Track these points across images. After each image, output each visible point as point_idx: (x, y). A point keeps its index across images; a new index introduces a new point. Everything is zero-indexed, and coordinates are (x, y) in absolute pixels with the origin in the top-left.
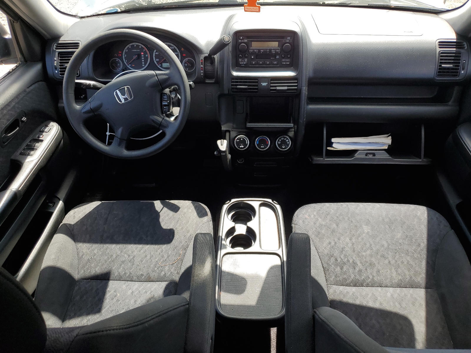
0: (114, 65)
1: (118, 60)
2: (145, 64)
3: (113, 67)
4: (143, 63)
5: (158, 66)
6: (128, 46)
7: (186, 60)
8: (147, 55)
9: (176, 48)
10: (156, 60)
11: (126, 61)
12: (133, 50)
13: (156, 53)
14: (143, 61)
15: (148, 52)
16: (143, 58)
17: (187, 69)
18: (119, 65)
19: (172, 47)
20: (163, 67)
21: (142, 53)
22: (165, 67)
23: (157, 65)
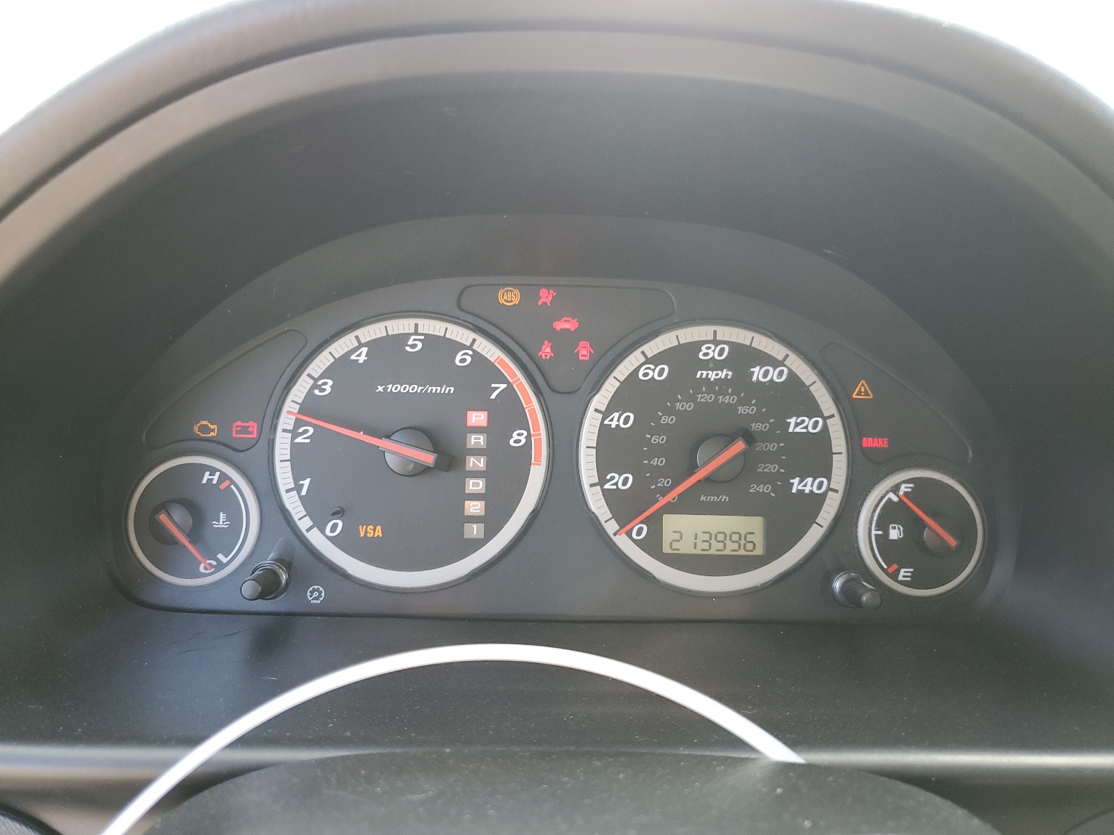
0: (174, 522)
1: (215, 470)
2: (493, 523)
3: (159, 542)
4: (474, 508)
5: (623, 542)
6: (340, 347)
7: (895, 489)
8: (518, 438)
9: (807, 375)
10: (602, 481)
11: (298, 488)
12: (385, 384)
13: (615, 420)
14: (476, 485)
15: (532, 405)
16: (476, 463)
17: (904, 573)
18: (222, 522)
19: (775, 363)
20: (666, 549)
21: (477, 418)
22: (685, 548)
23: (611, 527)
